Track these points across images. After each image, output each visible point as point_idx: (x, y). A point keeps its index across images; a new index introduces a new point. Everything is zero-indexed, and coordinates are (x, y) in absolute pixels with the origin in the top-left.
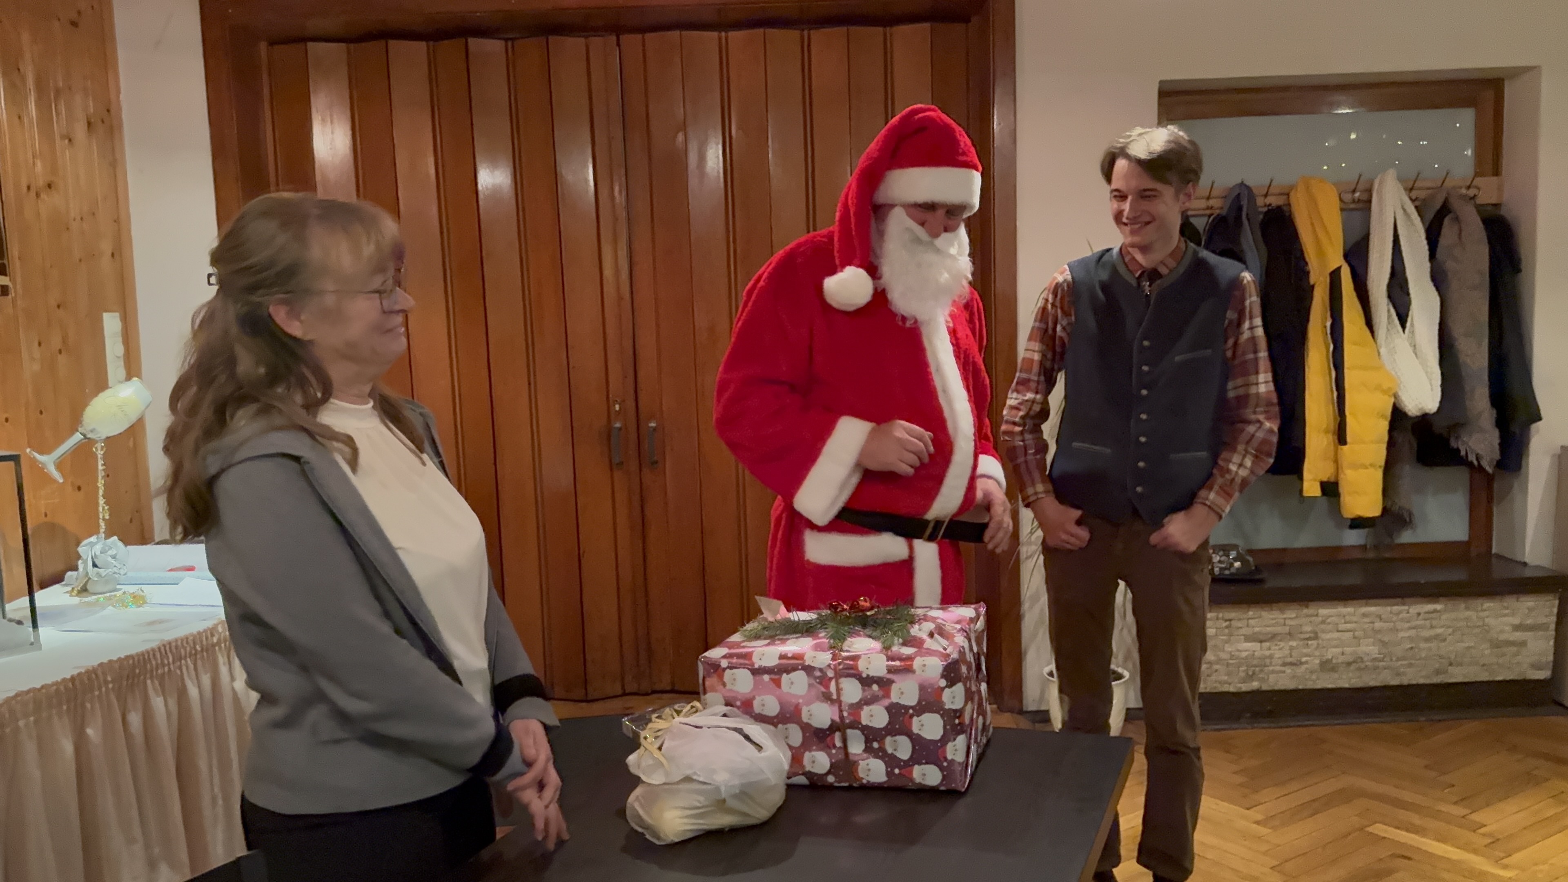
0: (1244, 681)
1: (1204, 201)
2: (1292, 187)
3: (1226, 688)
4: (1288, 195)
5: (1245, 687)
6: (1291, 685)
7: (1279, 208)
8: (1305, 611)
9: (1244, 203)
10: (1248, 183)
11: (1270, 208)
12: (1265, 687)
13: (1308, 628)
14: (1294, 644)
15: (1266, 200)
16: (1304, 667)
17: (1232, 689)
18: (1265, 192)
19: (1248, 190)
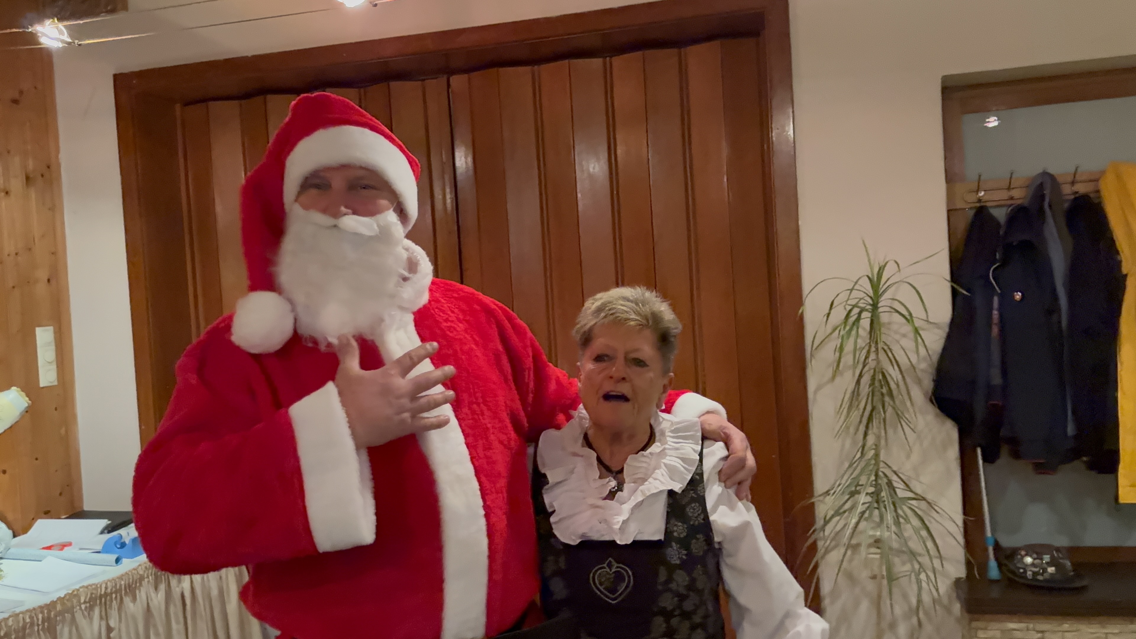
1: (1006, 191)
2: (1103, 173)
4: (1097, 180)
7: (1087, 195)
9: (1047, 192)
10: (1051, 171)
11: (1077, 195)
15: (1073, 188)
18: (1070, 179)
19: (1052, 177)
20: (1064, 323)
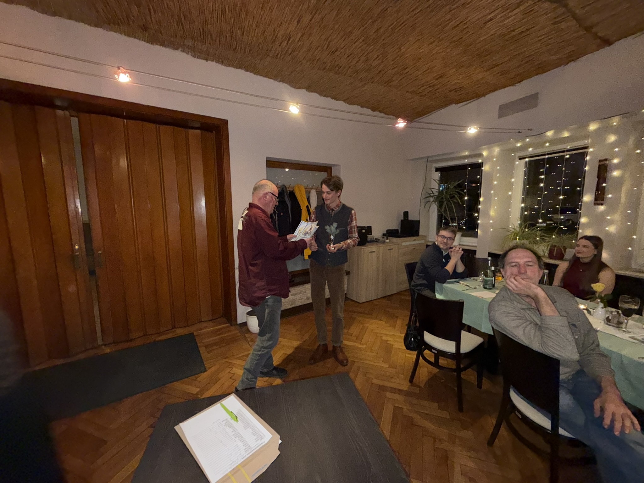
0: (291, 305)
2: (294, 186)
3: (287, 308)
4: (293, 188)
5: (291, 307)
6: (300, 304)
7: (292, 191)
8: (303, 287)
9: (285, 189)
11: (290, 191)
12: (295, 306)
13: (304, 290)
14: (301, 294)
15: (289, 189)
16: (303, 299)
17: (289, 308)
18: (288, 187)
19: (285, 186)
20: (291, 221)
